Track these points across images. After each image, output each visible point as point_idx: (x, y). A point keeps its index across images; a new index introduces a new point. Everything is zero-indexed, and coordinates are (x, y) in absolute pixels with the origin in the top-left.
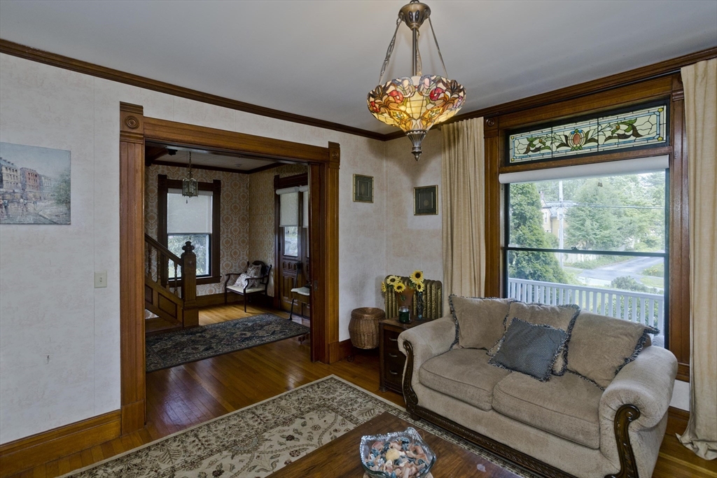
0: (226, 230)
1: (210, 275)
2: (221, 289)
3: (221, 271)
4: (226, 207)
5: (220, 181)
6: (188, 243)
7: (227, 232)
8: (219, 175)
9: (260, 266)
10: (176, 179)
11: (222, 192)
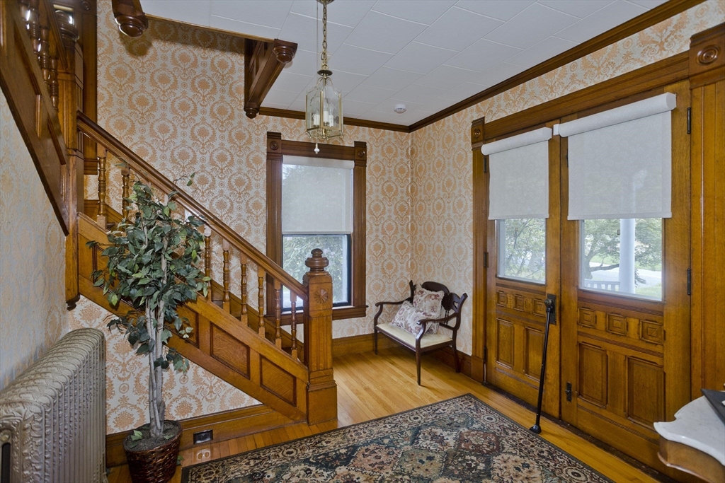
0: (374, 227)
1: (349, 303)
2: (367, 328)
3: (368, 296)
4: (374, 188)
5: (365, 143)
6: (318, 252)
7: (377, 230)
8: (363, 134)
9: (441, 294)
10: (295, 140)
11: (368, 162)
